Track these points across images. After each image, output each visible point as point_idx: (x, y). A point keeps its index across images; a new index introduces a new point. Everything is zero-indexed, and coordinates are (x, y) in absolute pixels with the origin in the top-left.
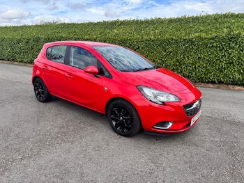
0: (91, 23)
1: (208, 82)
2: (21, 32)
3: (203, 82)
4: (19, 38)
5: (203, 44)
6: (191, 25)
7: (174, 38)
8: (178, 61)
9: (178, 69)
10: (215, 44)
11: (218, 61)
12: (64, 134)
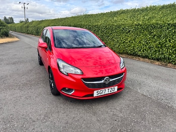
0: (102, 14)
7: (159, 22)
9: (159, 52)
12: (25, 85)
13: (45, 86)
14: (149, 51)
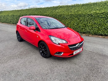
0: (48, 8)
1: (99, 35)
2: (20, 12)
3: (96, 35)
4: (19, 15)
5: (97, 16)
6: (92, 7)
7: (83, 13)
8: (84, 24)
9: (84, 28)
10: (103, 16)
11: (105, 25)
12: (21, 55)
13: (35, 54)
14: (79, 29)
